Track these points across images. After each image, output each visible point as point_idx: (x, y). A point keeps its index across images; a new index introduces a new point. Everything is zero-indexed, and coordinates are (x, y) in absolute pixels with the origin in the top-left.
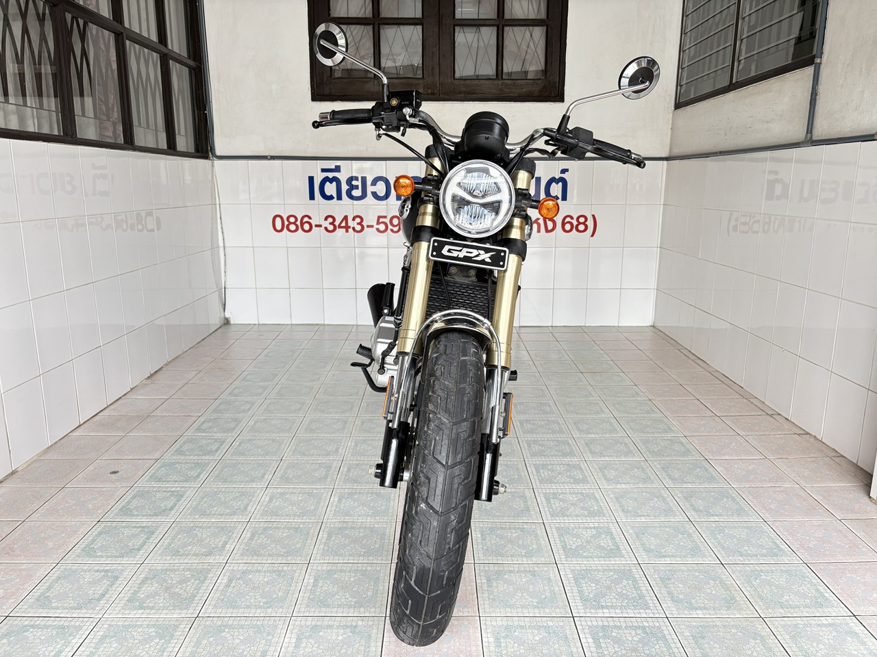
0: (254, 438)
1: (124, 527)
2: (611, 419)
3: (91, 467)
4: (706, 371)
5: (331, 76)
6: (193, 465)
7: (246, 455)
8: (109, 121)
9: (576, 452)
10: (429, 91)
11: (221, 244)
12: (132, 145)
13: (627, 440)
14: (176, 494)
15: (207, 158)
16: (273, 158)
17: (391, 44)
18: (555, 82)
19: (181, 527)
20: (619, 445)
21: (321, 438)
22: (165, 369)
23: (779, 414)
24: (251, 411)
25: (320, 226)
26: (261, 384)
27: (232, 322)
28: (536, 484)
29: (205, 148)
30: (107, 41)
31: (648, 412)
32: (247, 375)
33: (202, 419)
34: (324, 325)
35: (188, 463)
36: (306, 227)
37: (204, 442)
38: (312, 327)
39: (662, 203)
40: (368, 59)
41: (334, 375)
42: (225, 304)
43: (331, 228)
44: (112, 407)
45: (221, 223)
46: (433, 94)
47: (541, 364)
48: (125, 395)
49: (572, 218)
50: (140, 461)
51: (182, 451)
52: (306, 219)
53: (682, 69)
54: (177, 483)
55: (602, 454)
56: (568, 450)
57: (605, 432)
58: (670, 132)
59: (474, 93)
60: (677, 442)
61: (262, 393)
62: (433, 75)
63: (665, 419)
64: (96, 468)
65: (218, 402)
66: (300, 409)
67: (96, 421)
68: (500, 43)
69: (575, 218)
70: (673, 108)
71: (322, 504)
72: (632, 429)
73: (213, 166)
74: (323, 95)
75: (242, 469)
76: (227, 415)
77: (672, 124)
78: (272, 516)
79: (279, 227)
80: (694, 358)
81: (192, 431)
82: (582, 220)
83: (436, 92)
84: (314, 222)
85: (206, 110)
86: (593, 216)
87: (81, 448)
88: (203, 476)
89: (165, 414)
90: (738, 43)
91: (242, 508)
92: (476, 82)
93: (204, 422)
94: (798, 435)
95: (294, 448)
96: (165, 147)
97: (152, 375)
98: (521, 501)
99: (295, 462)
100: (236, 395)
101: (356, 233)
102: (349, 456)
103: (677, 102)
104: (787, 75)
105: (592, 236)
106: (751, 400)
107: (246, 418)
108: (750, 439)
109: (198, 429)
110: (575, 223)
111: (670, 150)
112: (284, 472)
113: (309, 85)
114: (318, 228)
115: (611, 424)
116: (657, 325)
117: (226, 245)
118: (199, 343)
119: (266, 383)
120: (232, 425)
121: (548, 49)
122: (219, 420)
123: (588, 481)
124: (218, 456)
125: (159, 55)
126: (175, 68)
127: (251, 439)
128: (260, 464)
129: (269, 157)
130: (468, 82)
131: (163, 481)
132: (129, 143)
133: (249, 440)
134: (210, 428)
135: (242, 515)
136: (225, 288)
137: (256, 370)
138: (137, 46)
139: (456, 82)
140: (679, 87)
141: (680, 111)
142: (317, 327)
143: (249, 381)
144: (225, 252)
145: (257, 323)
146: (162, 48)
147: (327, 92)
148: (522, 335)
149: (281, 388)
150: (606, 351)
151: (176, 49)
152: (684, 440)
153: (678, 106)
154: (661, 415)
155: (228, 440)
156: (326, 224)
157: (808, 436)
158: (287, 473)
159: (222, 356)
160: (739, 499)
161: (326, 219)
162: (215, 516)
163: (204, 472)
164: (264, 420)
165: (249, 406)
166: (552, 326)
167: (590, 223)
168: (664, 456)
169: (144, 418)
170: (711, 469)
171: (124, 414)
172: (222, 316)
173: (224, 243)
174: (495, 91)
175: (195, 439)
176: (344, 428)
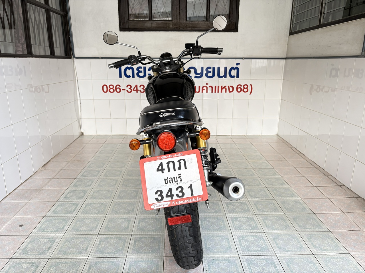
0: (93, 202)
1: (23, 263)
2: (265, 189)
3: (10, 223)
4: (305, 160)
5: (129, 19)
6: (61, 220)
7: (88, 213)
8: (20, 43)
9: (250, 210)
10: (175, 26)
11: (79, 98)
12: (31, 55)
13: (274, 202)
14: (51, 240)
15: (70, 58)
16: (102, 58)
17: (157, 4)
18: (234, 22)
19: (52, 263)
20: (271, 204)
21: (126, 202)
22: (51, 161)
23: (344, 185)
24: (91, 186)
25: (124, 90)
26: (97, 169)
27: (85, 134)
28: (233, 230)
29: (69, 53)
30: (17, 4)
31: (282, 184)
32: (91, 164)
33: (68, 191)
34: (127, 135)
35: (59, 219)
36: (118, 90)
37: (68, 205)
38: (121, 136)
39: (282, 79)
40: (146, 11)
41: (131, 164)
42: (81, 126)
43: (129, 90)
44: (24, 184)
45: (78, 88)
46: (177, 28)
47: (229, 157)
48: (31, 177)
49: (241, 86)
50: (35, 218)
51: (56, 211)
52: (118, 87)
53: (294, 16)
54: (52, 232)
55: (263, 210)
56: (246, 208)
57: (263, 196)
58: (287, 46)
59: (196, 28)
60: (298, 203)
61: (97, 175)
62: (177, 19)
63: (290, 188)
64: (12, 223)
65: (76, 180)
66: (115, 185)
67: (15, 193)
68: (208, 4)
69: (243, 86)
70: (289, 35)
71: (126, 245)
72: (276, 195)
73: (74, 62)
74: (125, 28)
75: (86, 222)
76: (80, 188)
77: (288, 42)
78: (100, 254)
79: (105, 90)
80: (299, 152)
81: (63, 198)
82: (246, 87)
83: (178, 27)
84: (121, 88)
85: (69, 35)
86: (251, 85)
87: (6, 210)
88: (66, 228)
89: (50, 188)
90: (324, 5)
91: (85, 248)
92: (197, 22)
93: (68, 193)
94: (356, 198)
95: (112, 208)
96: (49, 54)
97: (45, 165)
98: (226, 242)
99: (113, 217)
100: (85, 176)
101: (141, 93)
102: (139, 213)
103: (291, 32)
104: (351, 22)
105: (250, 94)
106: (329, 177)
107: (89, 190)
108: (333, 200)
109: (66, 197)
110: (242, 88)
111: (287, 54)
112: (107, 224)
113: (118, 24)
114: (124, 91)
115: (265, 192)
116: (279, 134)
117: (81, 99)
118: (69, 145)
119: (100, 169)
120: (82, 194)
121: (231, 6)
122: (76, 191)
123: (258, 228)
124: (74, 214)
125: (45, 10)
126: (53, 16)
127: (91, 203)
128: (95, 219)
129: (100, 58)
130: (193, 22)
131: (45, 232)
132: (29, 54)
133: (91, 204)
134: (71, 196)
135: (85, 253)
136: (81, 119)
137: (95, 161)
138: (34, 6)
139: (188, 22)
140: (292, 25)
141: (292, 36)
142: (124, 136)
143: (91, 168)
144: (80, 102)
145: (96, 134)
146: (46, 6)
147: (127, 27)
148: (218, 140)
149: (106, 172)
150: (257, 149)
151: (54, 7)
152: (301, 201)
153: (291, 34)
154: (288, 186)
155: (80, 204)
156: (127, 89)
157: (360, 198)
158: (108, 224)
159: (79, 153)
160: (334, 239)
161: (127, 86)
162: (71, 255)
163: (67, 225)
164: (98, 191)
165: (90, 182)
166: (231, 135)
167: (249, 88)
168: (293, 211)
169: (39, 190)
170: (318, 220)
171: (29, 188)
172: (80, 131)
173: (80, 98)
174: (206, 26)
175: (64, 203)
176: (136, 196)
